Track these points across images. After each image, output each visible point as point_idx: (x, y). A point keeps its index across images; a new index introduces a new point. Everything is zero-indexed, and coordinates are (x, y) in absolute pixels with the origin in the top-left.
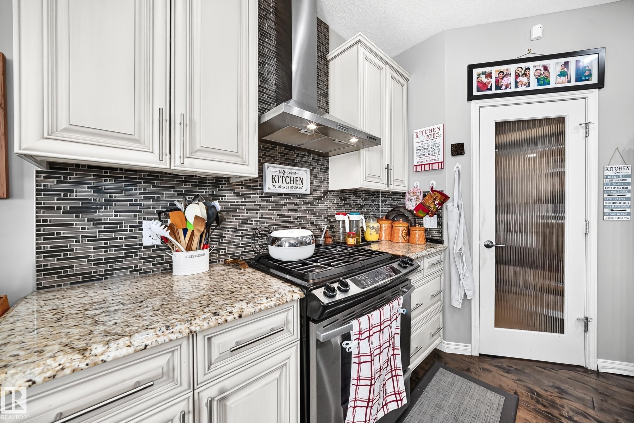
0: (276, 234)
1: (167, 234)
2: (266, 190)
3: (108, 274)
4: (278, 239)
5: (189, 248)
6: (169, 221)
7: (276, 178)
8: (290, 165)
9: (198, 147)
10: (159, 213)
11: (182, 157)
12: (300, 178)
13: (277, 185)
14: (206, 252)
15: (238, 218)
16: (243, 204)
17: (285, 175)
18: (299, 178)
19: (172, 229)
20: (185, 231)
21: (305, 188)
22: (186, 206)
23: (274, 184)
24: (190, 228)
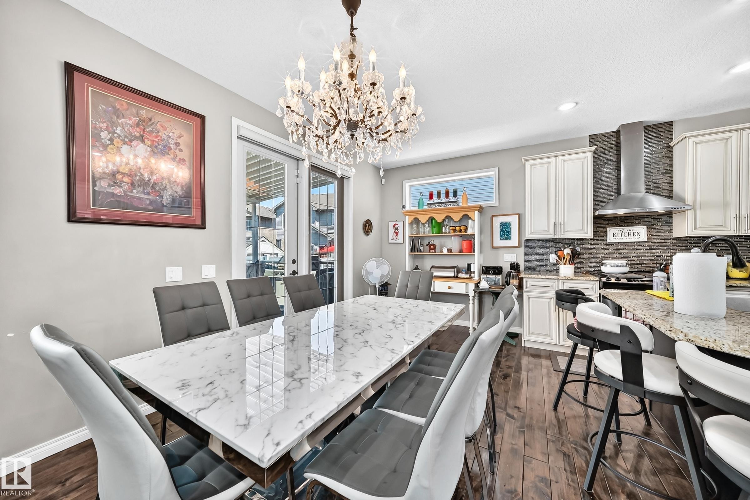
0: (603, 262)
1: (557, 259)
2: (608, 241)
3: (540, 271)
4: (605, 263)
5: (565, 264)
6: (558, 254)
7: (616, 235)
8: (628, 226)
9: (566, 230)
10: (555, 252)
11: (561, 234)
12: (638, 233)
13: (617, 238)
14: (573, 267)
15: (591, 254)
16: (594, 248)
17: (624, 232)
18: (636, 233)
19: (559, 257)
20: (564, 258)
21: (643, 237)
22: (564, 249)
23: (615, 237)
24: (566, 257)
